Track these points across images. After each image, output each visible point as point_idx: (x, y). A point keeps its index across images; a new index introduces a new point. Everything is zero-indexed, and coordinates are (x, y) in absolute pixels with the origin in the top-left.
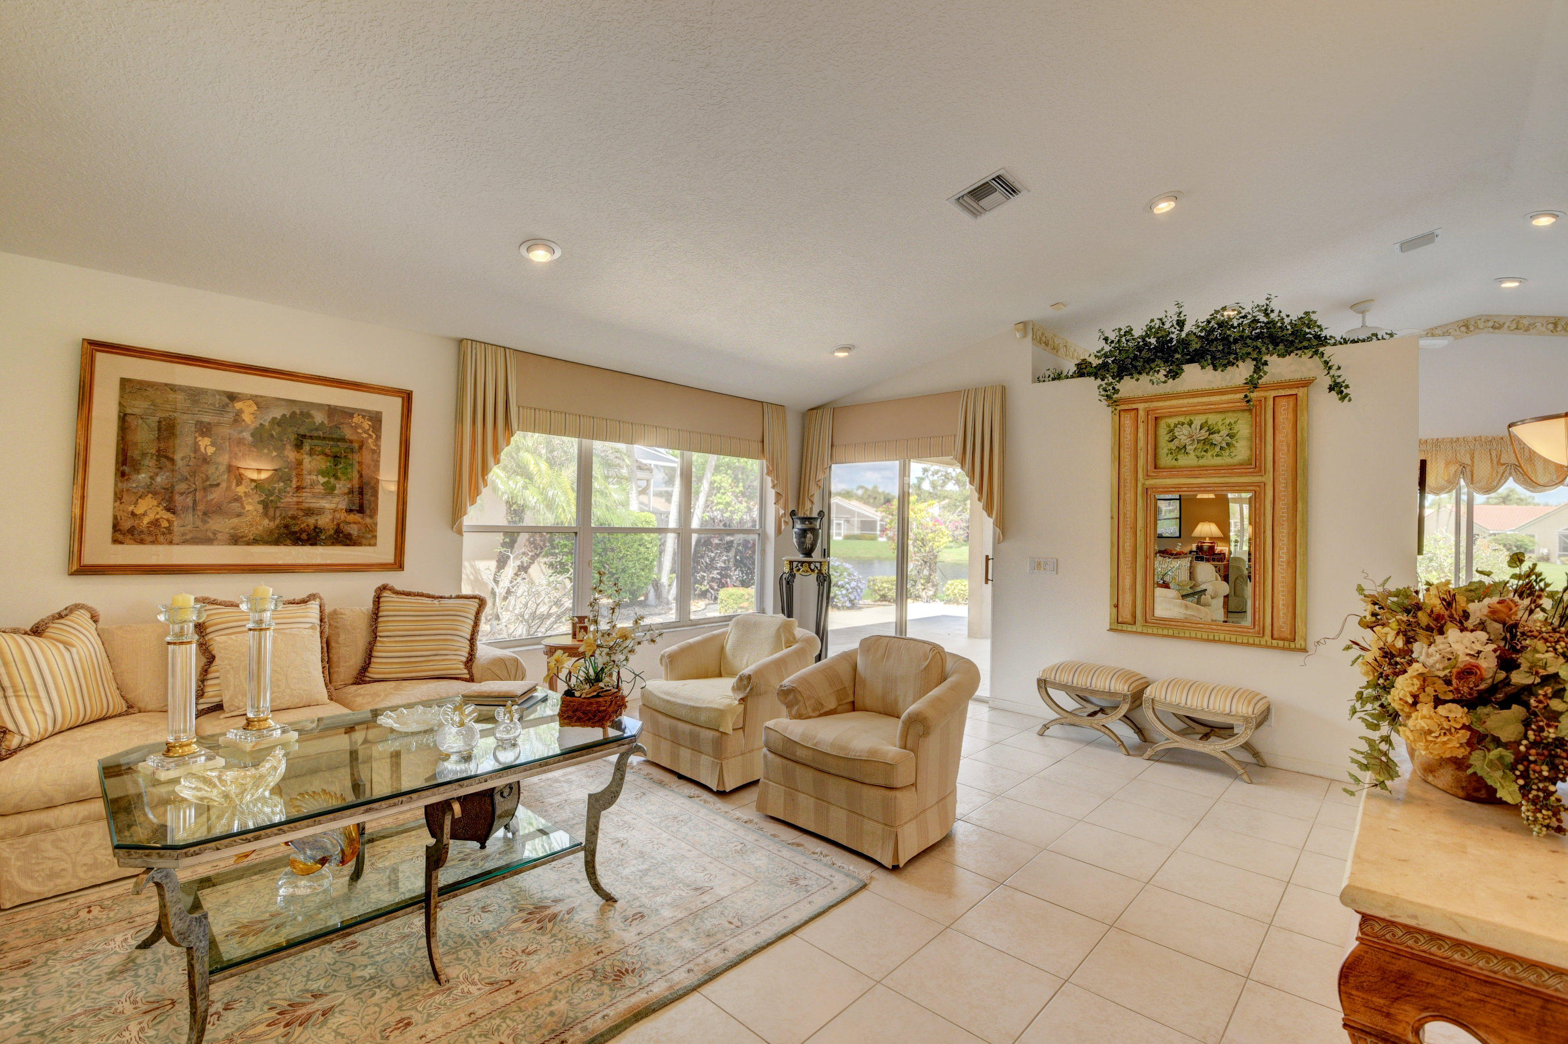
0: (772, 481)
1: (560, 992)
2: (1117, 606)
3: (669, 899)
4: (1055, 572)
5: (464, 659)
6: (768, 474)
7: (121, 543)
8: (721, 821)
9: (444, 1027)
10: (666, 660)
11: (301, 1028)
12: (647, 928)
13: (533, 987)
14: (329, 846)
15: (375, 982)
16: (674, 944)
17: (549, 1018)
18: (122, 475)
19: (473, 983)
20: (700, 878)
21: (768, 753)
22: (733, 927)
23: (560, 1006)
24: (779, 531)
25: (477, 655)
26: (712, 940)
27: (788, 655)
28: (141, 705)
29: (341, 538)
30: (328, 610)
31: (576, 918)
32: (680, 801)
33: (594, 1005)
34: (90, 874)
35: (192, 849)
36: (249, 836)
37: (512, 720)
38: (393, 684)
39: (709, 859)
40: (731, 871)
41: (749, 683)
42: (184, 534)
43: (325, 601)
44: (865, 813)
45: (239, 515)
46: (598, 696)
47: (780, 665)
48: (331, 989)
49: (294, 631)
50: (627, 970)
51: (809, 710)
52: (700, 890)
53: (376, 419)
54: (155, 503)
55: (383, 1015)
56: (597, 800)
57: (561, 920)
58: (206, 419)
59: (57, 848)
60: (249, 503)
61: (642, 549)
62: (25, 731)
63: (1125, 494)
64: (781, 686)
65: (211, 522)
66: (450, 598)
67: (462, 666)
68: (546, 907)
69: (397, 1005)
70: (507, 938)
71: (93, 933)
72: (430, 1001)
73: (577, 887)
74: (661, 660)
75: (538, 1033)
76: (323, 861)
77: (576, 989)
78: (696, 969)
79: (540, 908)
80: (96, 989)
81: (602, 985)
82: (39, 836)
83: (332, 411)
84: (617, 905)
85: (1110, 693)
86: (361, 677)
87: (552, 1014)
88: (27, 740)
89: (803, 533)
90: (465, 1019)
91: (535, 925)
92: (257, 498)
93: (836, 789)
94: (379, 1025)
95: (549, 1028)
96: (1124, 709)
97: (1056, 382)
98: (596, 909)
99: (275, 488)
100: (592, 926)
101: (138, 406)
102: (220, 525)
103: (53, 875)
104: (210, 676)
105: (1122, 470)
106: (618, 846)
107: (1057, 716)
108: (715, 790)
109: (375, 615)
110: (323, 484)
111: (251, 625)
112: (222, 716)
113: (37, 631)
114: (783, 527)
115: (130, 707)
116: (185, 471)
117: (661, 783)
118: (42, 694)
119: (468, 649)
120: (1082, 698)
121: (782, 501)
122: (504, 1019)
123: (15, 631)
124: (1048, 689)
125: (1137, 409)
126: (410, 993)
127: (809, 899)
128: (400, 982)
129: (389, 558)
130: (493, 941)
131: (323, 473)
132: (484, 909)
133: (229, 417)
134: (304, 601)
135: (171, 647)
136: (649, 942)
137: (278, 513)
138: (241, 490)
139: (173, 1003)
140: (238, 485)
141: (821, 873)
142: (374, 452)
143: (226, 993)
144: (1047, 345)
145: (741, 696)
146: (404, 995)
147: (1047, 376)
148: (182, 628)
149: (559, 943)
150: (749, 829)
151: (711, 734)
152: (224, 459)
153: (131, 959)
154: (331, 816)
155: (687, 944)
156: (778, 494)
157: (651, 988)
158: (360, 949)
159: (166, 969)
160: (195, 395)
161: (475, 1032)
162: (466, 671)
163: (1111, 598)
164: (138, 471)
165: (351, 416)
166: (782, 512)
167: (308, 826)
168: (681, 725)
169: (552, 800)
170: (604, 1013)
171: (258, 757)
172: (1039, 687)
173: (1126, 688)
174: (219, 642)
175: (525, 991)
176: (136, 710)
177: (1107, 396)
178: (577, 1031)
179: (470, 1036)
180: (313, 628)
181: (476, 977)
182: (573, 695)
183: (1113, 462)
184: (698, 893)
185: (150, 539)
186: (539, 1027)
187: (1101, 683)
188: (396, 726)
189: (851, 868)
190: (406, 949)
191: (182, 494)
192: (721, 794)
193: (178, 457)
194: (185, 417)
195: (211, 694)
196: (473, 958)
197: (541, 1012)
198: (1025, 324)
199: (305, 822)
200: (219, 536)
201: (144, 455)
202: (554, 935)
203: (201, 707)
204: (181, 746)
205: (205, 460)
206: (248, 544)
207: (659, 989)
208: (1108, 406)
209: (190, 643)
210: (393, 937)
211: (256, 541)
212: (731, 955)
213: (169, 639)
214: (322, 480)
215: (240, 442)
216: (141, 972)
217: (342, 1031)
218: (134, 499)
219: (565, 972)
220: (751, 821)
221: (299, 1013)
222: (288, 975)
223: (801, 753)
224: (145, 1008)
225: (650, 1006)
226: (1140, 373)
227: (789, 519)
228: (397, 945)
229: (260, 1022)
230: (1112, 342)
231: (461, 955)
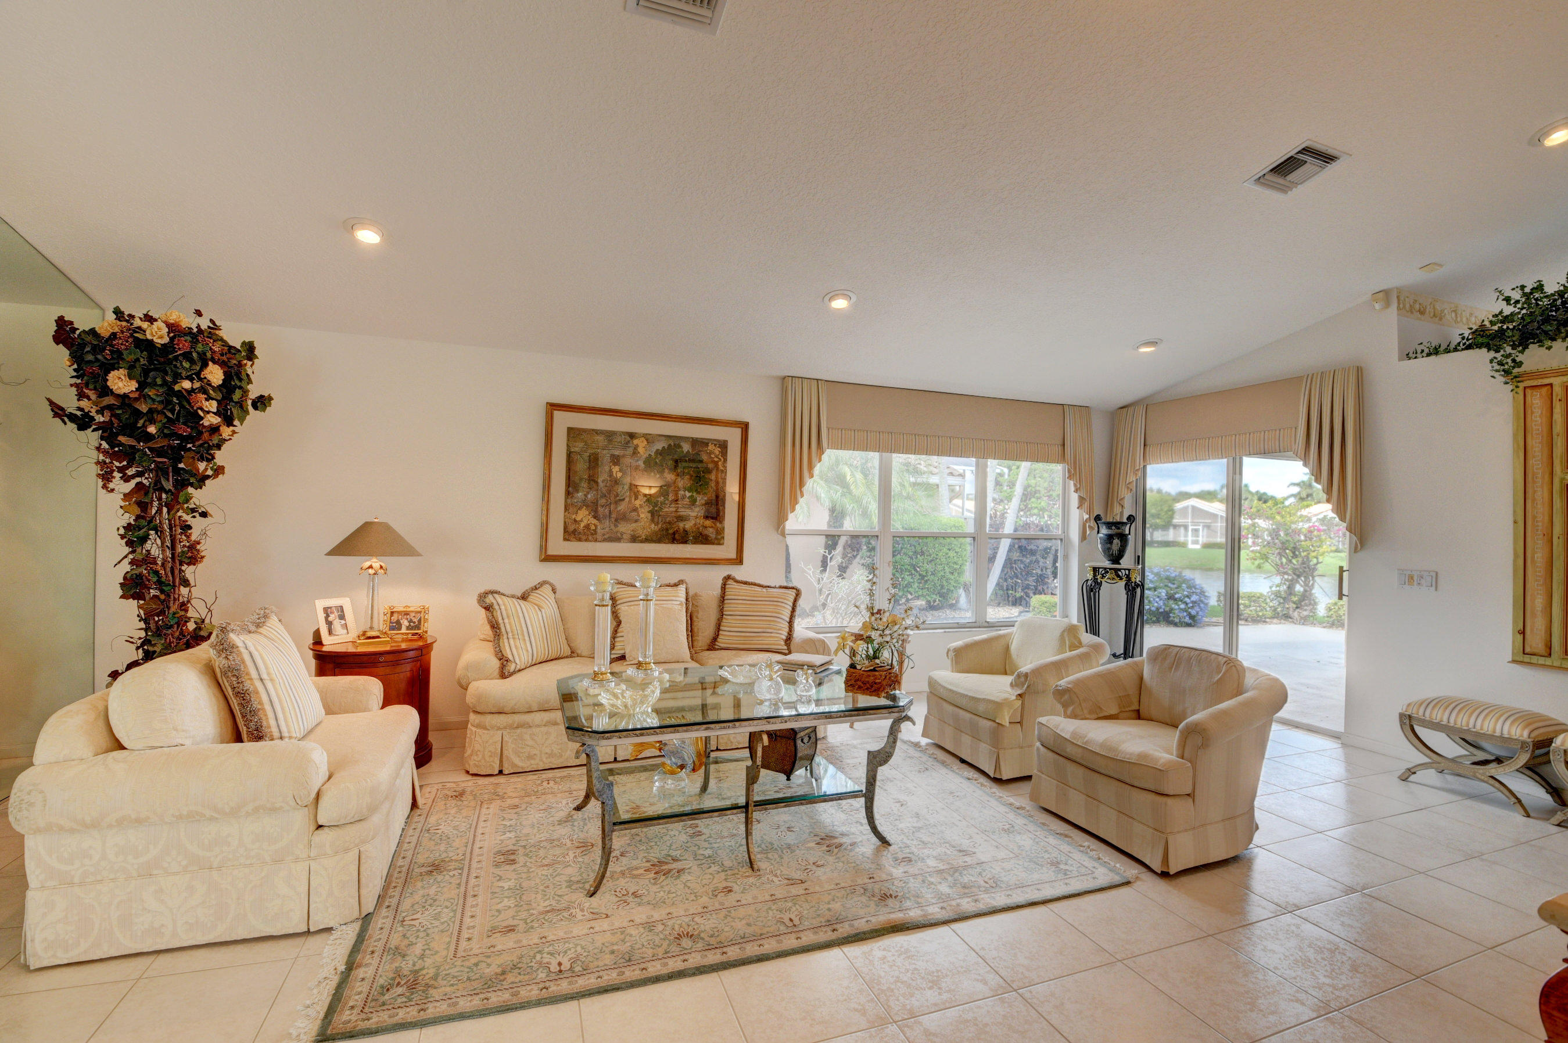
0: (1075, 485)
1: (838, 897)
2: (1523, 632)
3: (935, 853)
4: (1433, 588)
5: (784, 638)
6: (1070, 477)
7: (568, 540)
8: (994, 803)
9: (753, 898)
10: (951, 654)
11: (664, 877)
12: (912, 870)
13: (817, 889)
14: (686, 758)
15: (712, 859)
16: (933, 886)
17: (827, 912)
18: (568, 494)
19: (776, 876)
20: (965, 844)
21: (1040, 746)
22: (987, 885)
23: (836, 906)
24: (1083, 537)
25: (794, 636)
26: (967, 891)
27: (1070, 659)
28: (579, 652)
29: (702, 539)
30: (691, 594)
31: (857, 850)
32: (958, 780)
33: (861, 912)
34: (549, 760)
35: (607, 735)
36: (638, 732)
37: (807, 681)
38: (734, 652)
39: (976, 831)
40: (995, 844)
41: (1026, 680)
42: (604, 535)
43: (689, 585)
44: (1135, 817)
45: (636, 521)
46: (874, 670)
47: (1059, 667)
48: (684, 858)
49: (670, 606)
50: (891, 896)
51: (1085, 711)
52: (963, 852)
53: (723, 446)
54: (587, 513)
55: (715, 882)
56: (875, 757)
57: (845, 849)
58: (617, 453)
59: (533, 739)
60: (642, 513)
61: (951, 554)
62: (517, 661)
63: (1535, 492)
64: (1057, 686)
65: (620, 526)
66: (775, 587)
67: (783, 643)
68: (835, 838)
69: (724, 878)
70: (803, 852)
71: (550, 796)
72: (745, 880)
73: (861, 828)
74: (948, 653)
75: (818, 919)
76: (682, 767)
77: (849, 898)
78: (948, 908)
79: (830, 837)
80: (552, 828)
81: (870, 900)
82: (524, 730)
83: (695, 442)
84: (891, 848)
85: (1501, 737)
86: (712, 646)
87: (829, 910)
88: (518, 667)
89: (1110, 538)
90: (768, 898)
91: (825, 848)
92: (647, 509)
93: (1106, 790)
94: (712, 887)
95: (826, 918)
96: (1524, 758)
97: (1433, 357)
98: (873, 847)
99: (658, 501)
100: (868, 858)
101: (578, 446)
102: (625, 528)
103: (530, 757)
104: (618, 635)
105: (1531, 462)
106: (898, 805)
107: (1427, 760)
108: (992, 776)
109: (723, 598)
110: (689, 498)
111: (641, 597)
112: (625, 663)
113: (524, 597)
114: (1088, 533)
115: (572, 652)
116: (604, 490)
117: (943, 763)
118: (527, 638)
119: (787, 629)
120: (1469, 741)
121: (1086, 505)
122: (795, 904)
123: (513, 596)
124: (1417, 728)
125: (1551, 385)
126: (733, 872)
127: (1066, 881)
128: (728, 863)
129: (733, 554)
130: (793, 851)
131: (690, 490)
132: (789, 829)
133: (630, 451)
134: (676, 585)
135: (597, 608)
136: (912, 880)
137: (660, 520)
138: (638, 503)
139: (593, 845)
140: (635, 499)
141: (1084, 863)
142: (722, 471)
143: (622, 847)
144: (1422, 312)
145: (1019, 692)
146: (729, 872)
147: (1419, 351)
148: (603, 596)
149: (841, 864)
150: (1020, 814)
151: (990, 723)
152: (627, 480)
153: (570, 816)
154: (685, 728)
155: (944, 888)
156: (1081, 500)
157: (908, 911)
158: (703, 837)
159: (589, 825)
160: (610, 435)
161: (773, 907)
162: (786, 647)
163: (1515, 622)
164: (577, 491)
165: (707, 445)
166: (1086, 516)
167: (671, 732)
168: (961, 712)
169: (849, 761)
170: (869, 919)
171: (644, 685)
172: (1402, 724)
173: (1526, 733)
174: (623, 610)
175: (812, 890)
176: (575, 655)
177: (1503, 370)
178: (846, 925)
179: (770, 908)
180: (681, 604)
181: (779, 872)
182: (855, 668)
183: (1515, 452)
184: (961, 854)
185: (584, 538)
186: (819, 915)
187: (1488, 725)
188: (729, 677)
189: (1118, 865)
190: (733, 843)
191: (603, 506)
192: (998, 781)
193: (600, 480)
194: (605, 452)
195: (619, 647)
196: (778, 860)
197: (821, 907)
198: (1387, 293)
199: (669, 729)
200: (625, 536)
201: (581, 479)
202: (838, 858)
203: (613, 656)
204: (602, 674)
205: (616, 482)
206: (642, 542)
207: (914, 914)
208: (1506, 383)
209: (607, 605)
210: (726, 834)
211: (647, 540)
212: (981, 906)
213: (595, 602)
214: (688, 494)
215: (637, 468)
216: (576, 823)
217: (689, 884)
218: (575, 510)
219: (843, 885)
220: (1023, 808)
221: (664, 868)
222: (658, 843)
223: (1070, 750)
224: (577, 844)
225: (904, 924)
226: (1553, 339)
227: (1093, 523)
228: (727, 839)
229: (641, 868)
230: (1517, 302)
231: (770, 855)
